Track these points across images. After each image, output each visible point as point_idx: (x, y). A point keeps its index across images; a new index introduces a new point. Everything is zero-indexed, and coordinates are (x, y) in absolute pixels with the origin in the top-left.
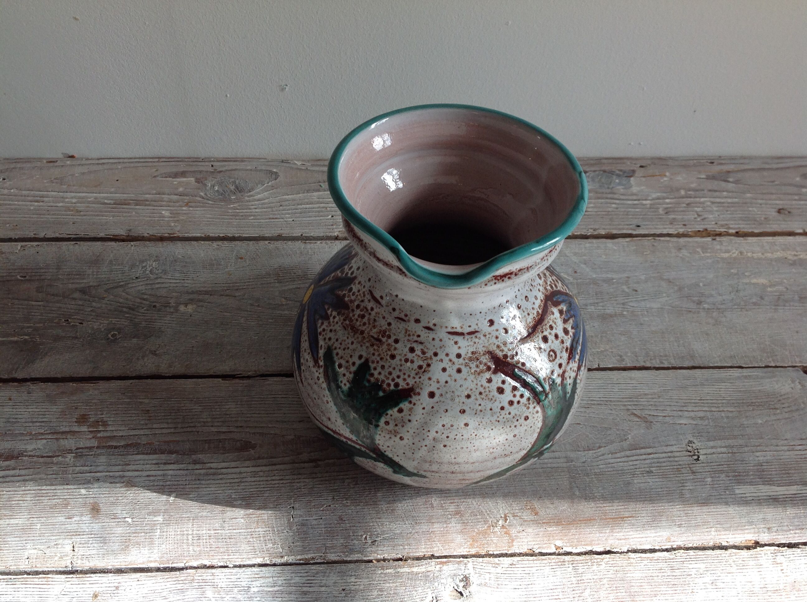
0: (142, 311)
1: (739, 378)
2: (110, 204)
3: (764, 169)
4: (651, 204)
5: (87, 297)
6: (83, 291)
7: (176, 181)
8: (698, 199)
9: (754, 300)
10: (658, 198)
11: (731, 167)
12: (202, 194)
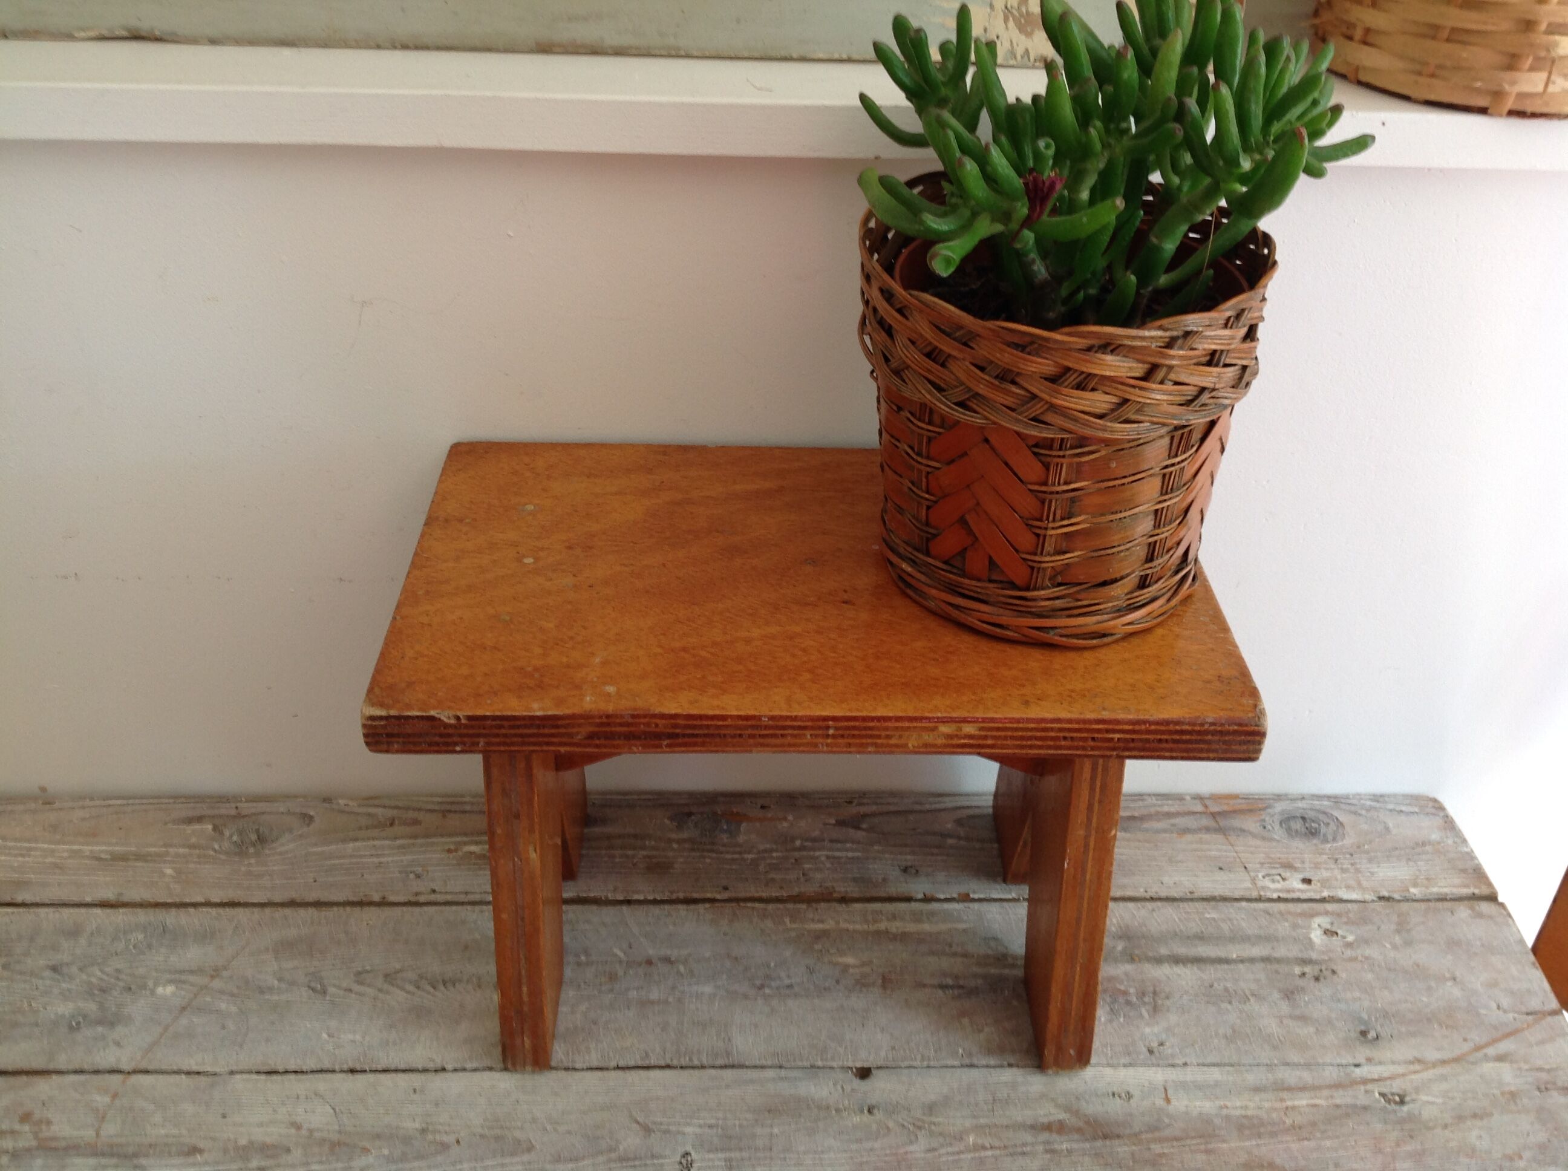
0: (115, 993)
1: (774, 1079)
2: (106, 860)
3: (911, 812)
4: (752, 859)
5: (57, 976)
6: (54, 969)
7: (189, 829)
8: (812, 853)
9: (827, 985)
10: (765, 851)
11: (874, 808)
12: (217, 847)
